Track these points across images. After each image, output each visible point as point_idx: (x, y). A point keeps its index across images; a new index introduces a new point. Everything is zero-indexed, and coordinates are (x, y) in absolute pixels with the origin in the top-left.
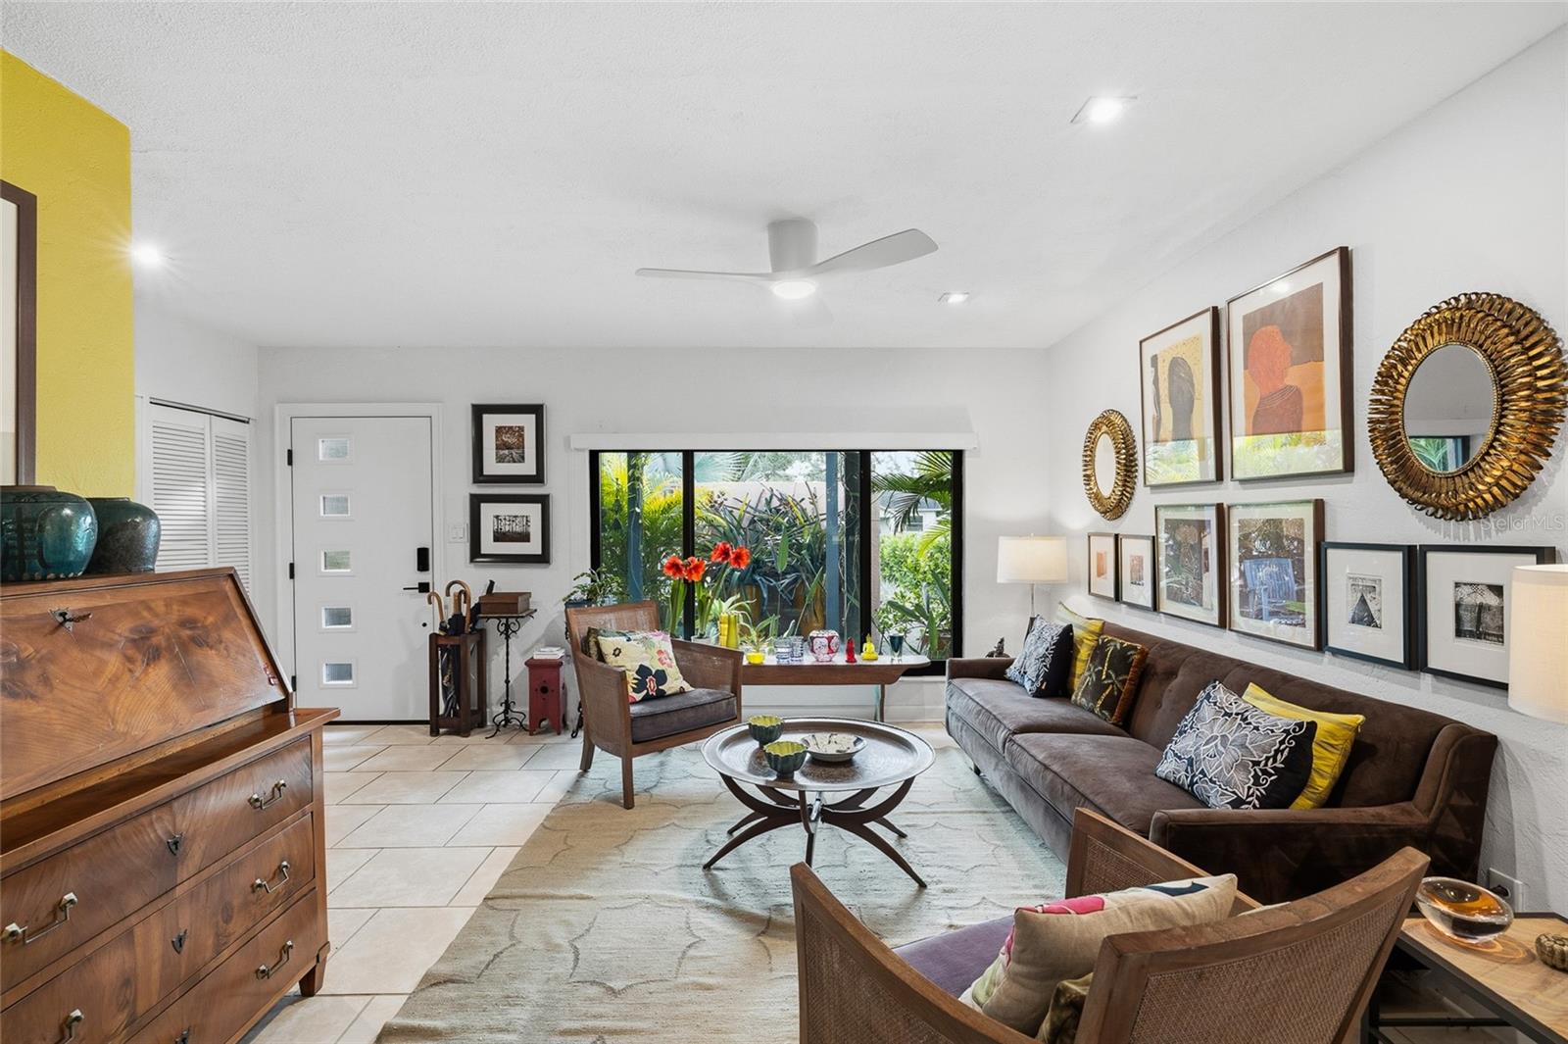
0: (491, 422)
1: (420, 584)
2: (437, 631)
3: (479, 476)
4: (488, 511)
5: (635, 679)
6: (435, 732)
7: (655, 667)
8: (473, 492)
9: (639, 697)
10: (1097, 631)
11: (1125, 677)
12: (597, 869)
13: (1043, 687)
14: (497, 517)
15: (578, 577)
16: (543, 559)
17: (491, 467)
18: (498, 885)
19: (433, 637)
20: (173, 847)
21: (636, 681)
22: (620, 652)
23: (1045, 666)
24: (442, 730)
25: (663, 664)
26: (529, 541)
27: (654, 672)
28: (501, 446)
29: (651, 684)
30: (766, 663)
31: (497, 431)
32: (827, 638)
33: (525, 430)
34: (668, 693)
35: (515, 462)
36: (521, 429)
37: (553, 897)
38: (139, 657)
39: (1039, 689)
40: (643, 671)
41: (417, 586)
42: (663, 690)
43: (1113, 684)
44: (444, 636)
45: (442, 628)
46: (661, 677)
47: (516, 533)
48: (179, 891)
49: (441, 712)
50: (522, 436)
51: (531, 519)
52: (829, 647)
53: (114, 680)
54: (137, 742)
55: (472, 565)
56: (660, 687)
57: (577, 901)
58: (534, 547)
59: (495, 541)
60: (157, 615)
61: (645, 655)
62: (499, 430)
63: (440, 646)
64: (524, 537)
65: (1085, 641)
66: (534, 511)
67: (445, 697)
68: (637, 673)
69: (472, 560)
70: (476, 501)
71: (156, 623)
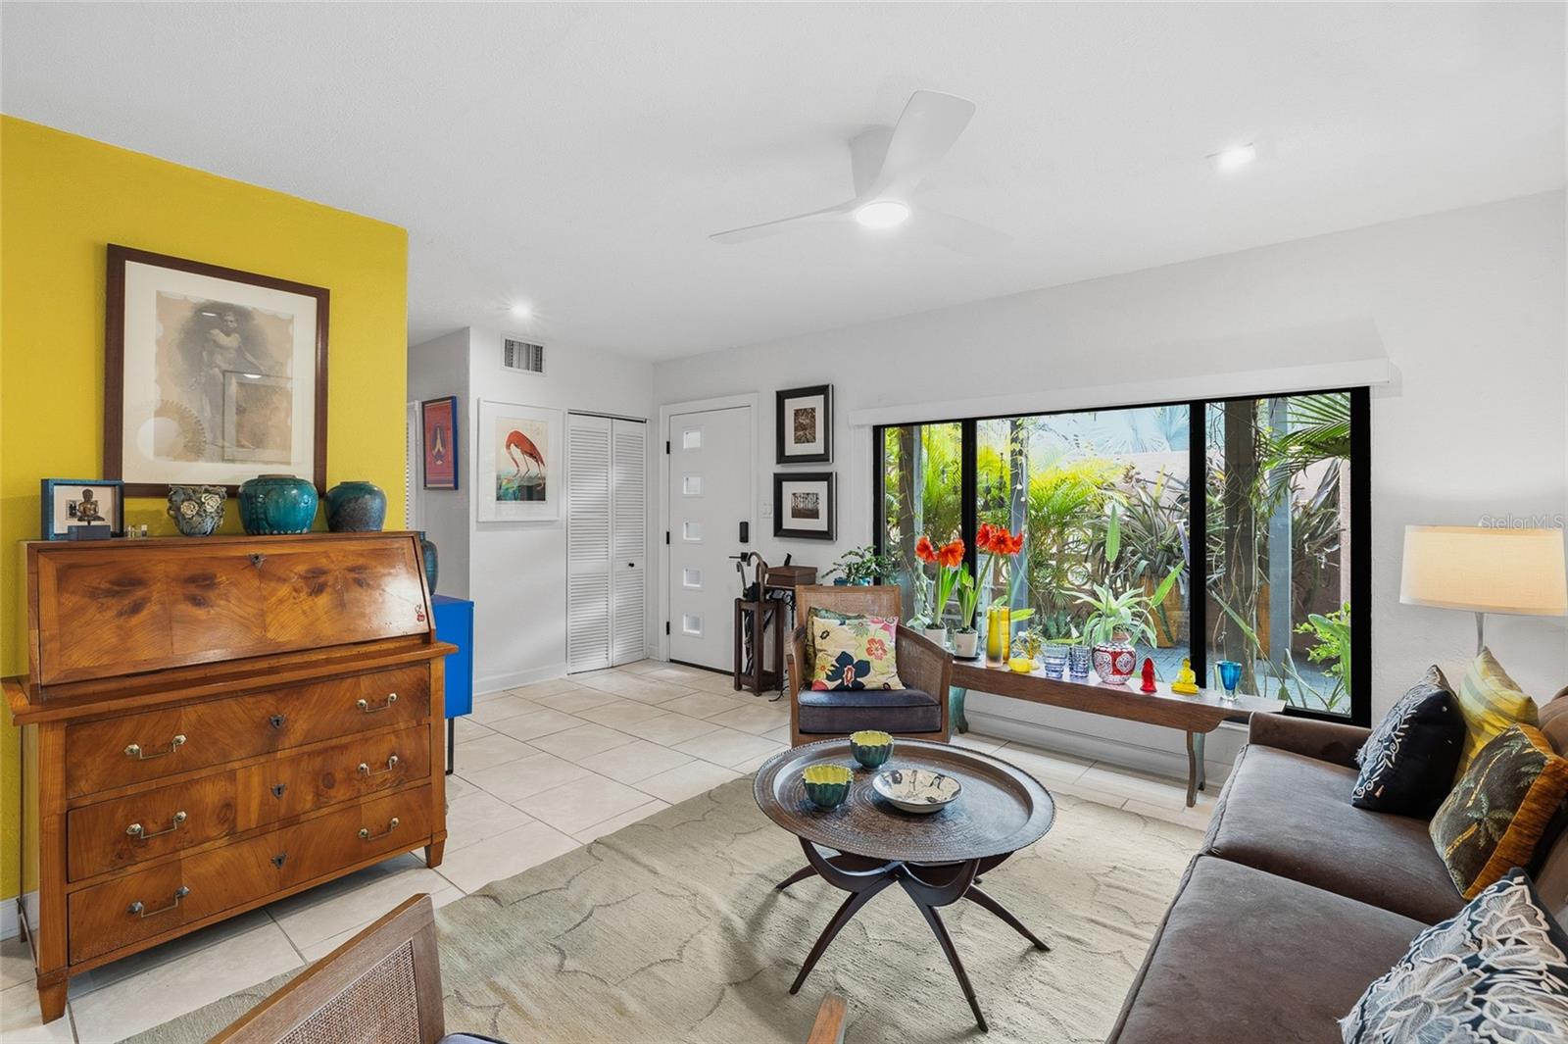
0: (791, 405)
1: (742, 554)
2: (741, 597)
3: (782, 457)
4: (789, 488)
5: (832, 665)
6: (738, 687)
7: (859, 655)
8: (776, 472)
9: (831, 685)
10: (1514, 714)
11: (1507, 815)
12: (694, 849)
13: (1378, 794)
14: (794, 494)
15: (846, 555)
16: (827, 536)
17: (792, 448)
18: (618, 834)
19: (738, 601)
20: (275, 723)
21: (832, 668)
22: (828, 635)
23: (1389, 757)
24: (744, 687)
25: (869, 654)
26: (818, 518)
27: (855, 662)
28: (798, 427)
29: (849, 675)
30: (1034, 674)
31: (795, 414)
32: (1111, 654)
33: (817, 411)
34: (867, 687)
35: (808, 442)
36: (813, 410)
37: (634, 860)
38: (306, 590)
39: (1369, 795)
40: (844, 659)
41: (740, 555)
42: (860, 683)
43: (1479, 821)
44: (746, 601)
45: (745, 595)
46: (863, 668)
47: (808, 510)
48: (279, 755)
49: (744, 670)
50: (814, 417)
51: (820, 497)
52: (1114, 665)
53: (281, 601)
54: (279, 647)
55: (777, 539)
56: (858, 679)
57: (645, 872)
58: (820, 524)
59: (793, 517)
60: (333, 562)
61: (854, 642)
62: (797, 413)
63: (744, 610)
64: (813, 514)
65: (1487, 727)
66: (821, 488)
67: (748, 655)
68: (837, 661)
69: (776, 535)
70: (779, 480)
71: (332, 566)
